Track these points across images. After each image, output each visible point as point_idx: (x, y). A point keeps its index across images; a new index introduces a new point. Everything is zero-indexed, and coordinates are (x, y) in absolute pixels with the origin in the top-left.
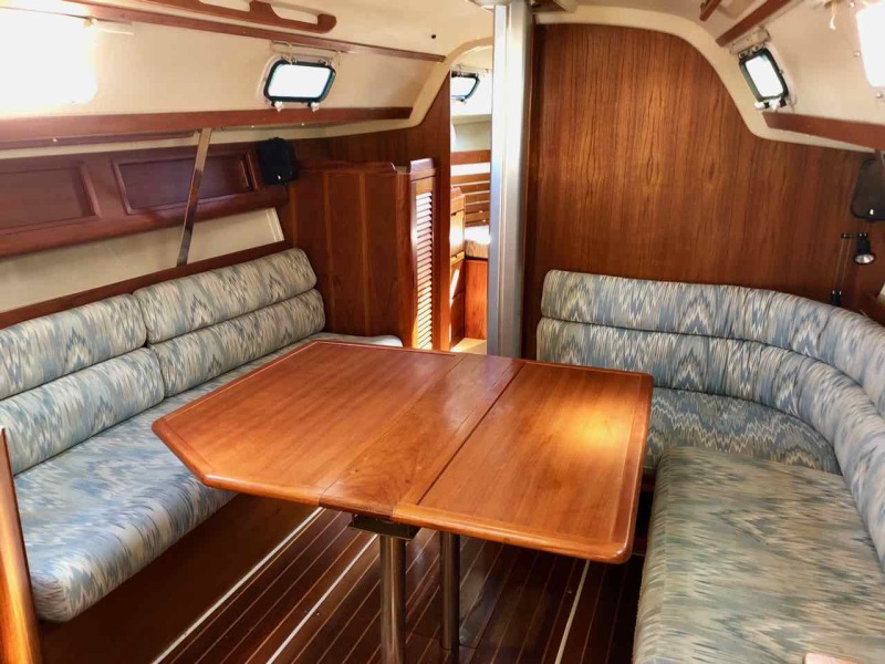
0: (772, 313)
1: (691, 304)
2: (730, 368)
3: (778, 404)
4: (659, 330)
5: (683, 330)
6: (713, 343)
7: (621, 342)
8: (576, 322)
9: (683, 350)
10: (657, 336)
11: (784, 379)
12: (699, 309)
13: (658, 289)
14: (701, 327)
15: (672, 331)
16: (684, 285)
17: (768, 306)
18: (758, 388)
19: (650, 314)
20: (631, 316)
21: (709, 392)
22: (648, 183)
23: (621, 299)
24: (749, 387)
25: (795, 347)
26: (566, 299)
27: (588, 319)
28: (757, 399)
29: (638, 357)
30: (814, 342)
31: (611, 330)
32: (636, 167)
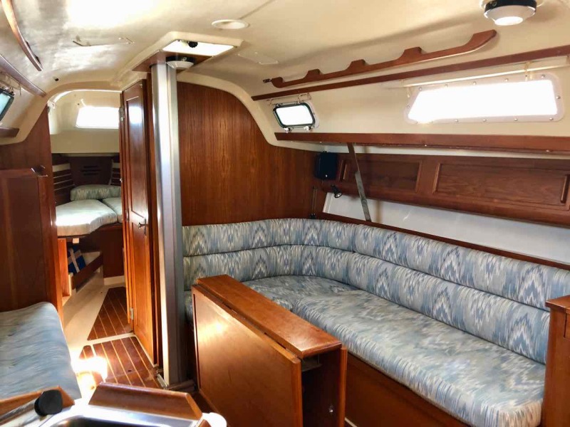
0: (292, 229)
1: (256, 232)
2: (279, 260)
3: (304, 272)
4: (243, 249)
5: (254, 246)
6: (268, 250)
7: (226, 261)
8: (198, 255)
9: (257, 258)
10: (242, 252)
11: (306, 259)
12: (260, 233)
13: (239, 227)
14: (262, 243)
15: (249, 249)
16: (250, 223)
17: (290, 226)
18: (293, 268)
19: (238, 242)
20: (229, 245)
21: (269, 276)
22: (224, 170)
23: (222, 236)
24: (288, 268)
25: (306, 243)
26: (191, 243)
27: (205, 251)
28: (292, 273)
29: (236, 267)
30: (316, 238)
31: (218, 256)
32: (216, 162)
